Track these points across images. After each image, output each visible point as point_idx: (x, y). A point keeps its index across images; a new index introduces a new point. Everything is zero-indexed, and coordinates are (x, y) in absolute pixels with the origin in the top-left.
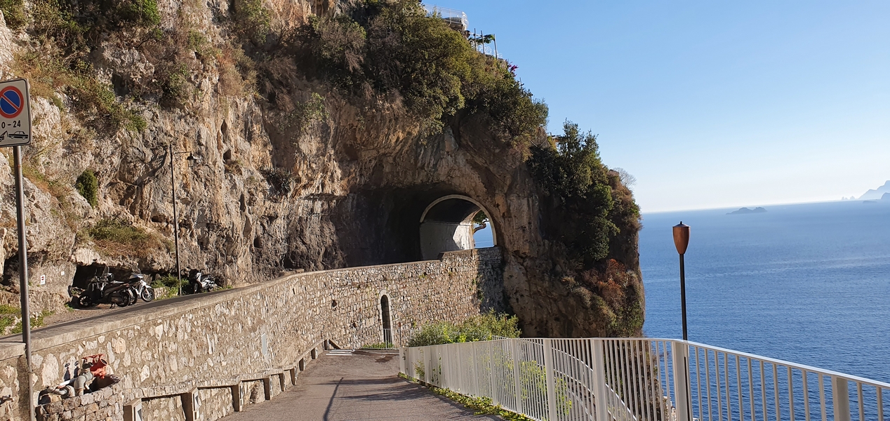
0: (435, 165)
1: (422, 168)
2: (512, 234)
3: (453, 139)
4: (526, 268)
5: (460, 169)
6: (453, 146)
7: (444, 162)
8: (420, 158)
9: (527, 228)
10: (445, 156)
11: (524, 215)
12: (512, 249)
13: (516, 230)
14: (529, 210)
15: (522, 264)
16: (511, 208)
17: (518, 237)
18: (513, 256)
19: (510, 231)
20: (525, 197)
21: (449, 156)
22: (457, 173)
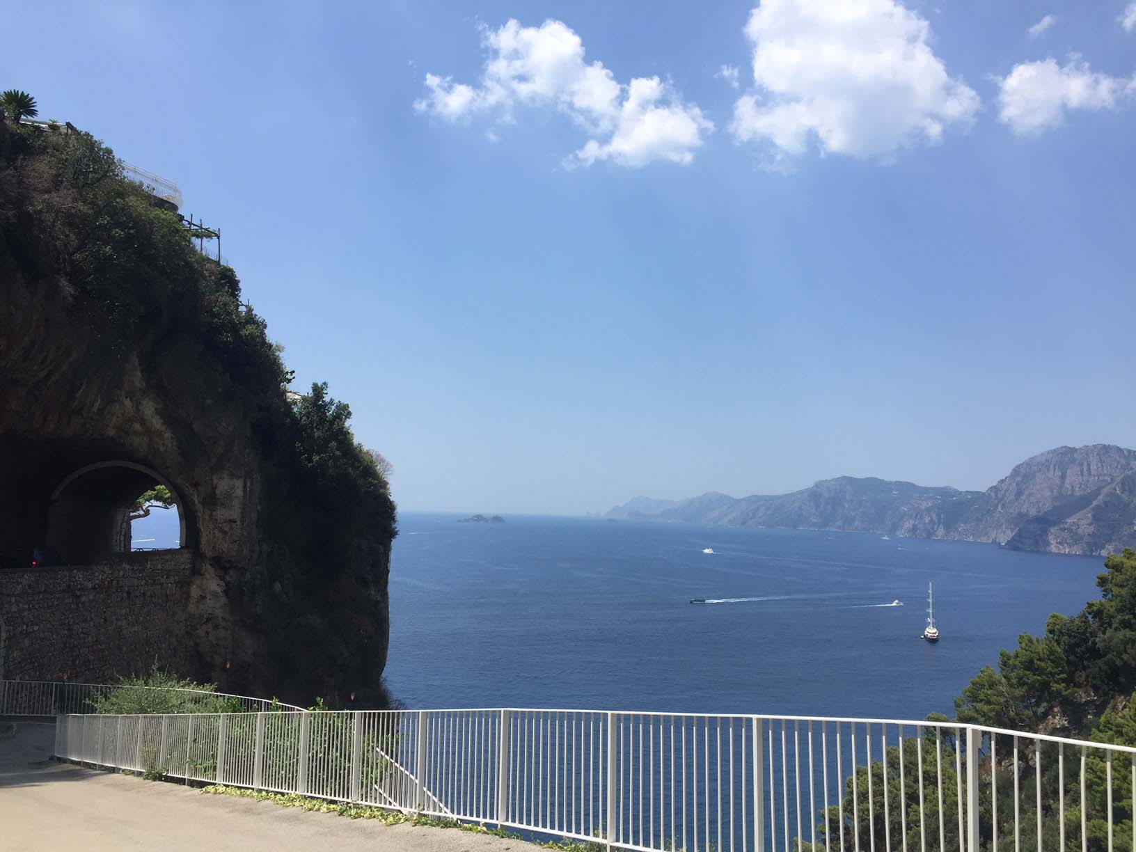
0: (101, 410)
1: (79, 411)
2: (214, 529)
3: (139, 374)
4: (227, 584)
5: (143, 422)
6: (138, 384)
7: (117, 407)
8: (78, 395)
9: (238, 523)
10: (121, 399)
11: (236, 503)
12: (209, 554)
13: (220, 525)
14: (245, 496)
15: (222, 578)
16: (218, 492)
17: (221, 537)
18: (210, 565)
19: (211, 526)
20: (241, 477)
21: (128, 399)
22: (137, 427)
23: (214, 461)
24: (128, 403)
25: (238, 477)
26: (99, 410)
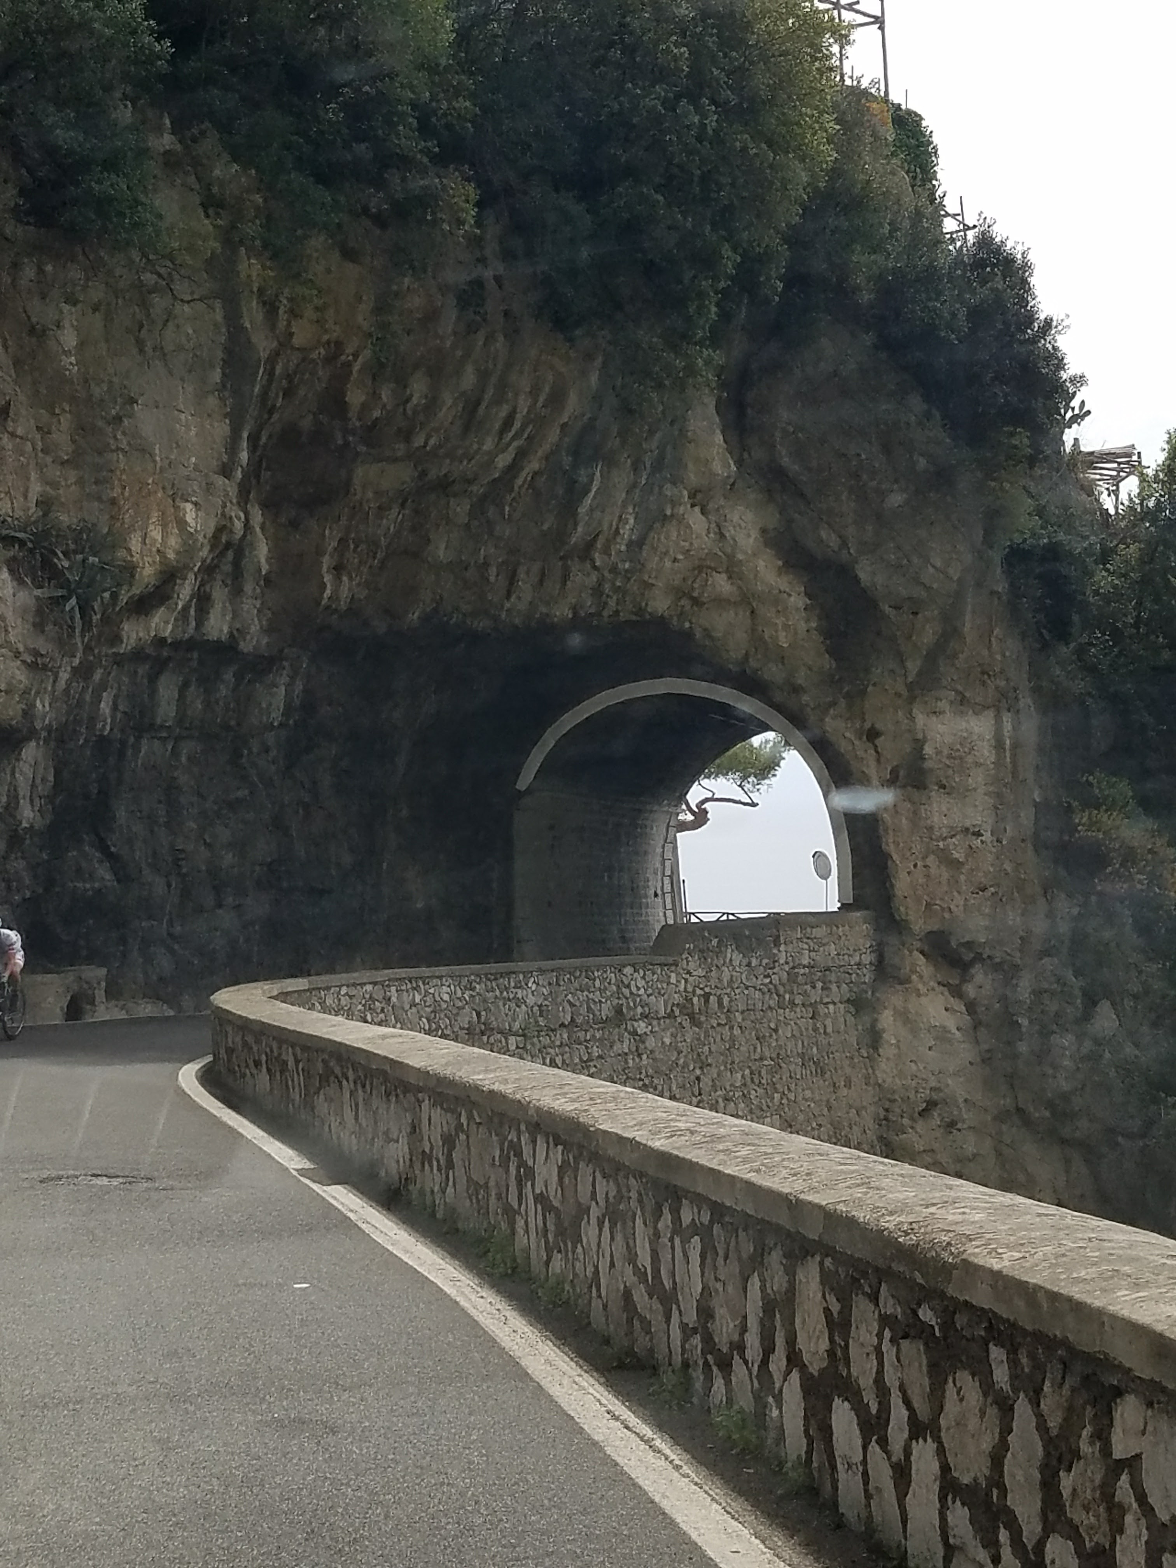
0: (637, 545)
1: (586, 551)
2: (924, 858)
3: (719, 438)
4: (971, 1007)
5: (733, 570)
6: (717, 467)
7: (674, 534)
8: (582, 510)
9: (987, 836)
10: (681, 510)
11: (977, 779)
12: (919, 925)
13: (941, 844)
14: (998, 764)
15: (957, 992)
16: (928, 750)
17: (946, 875)
18: (922, 952)
19: (917, 848)
20: (986, 707)
21: (697, 509)
22: (722, 584)
23: (913, 666)
24: (696, 520)
25: (979, 709)
26: (630, 544)
